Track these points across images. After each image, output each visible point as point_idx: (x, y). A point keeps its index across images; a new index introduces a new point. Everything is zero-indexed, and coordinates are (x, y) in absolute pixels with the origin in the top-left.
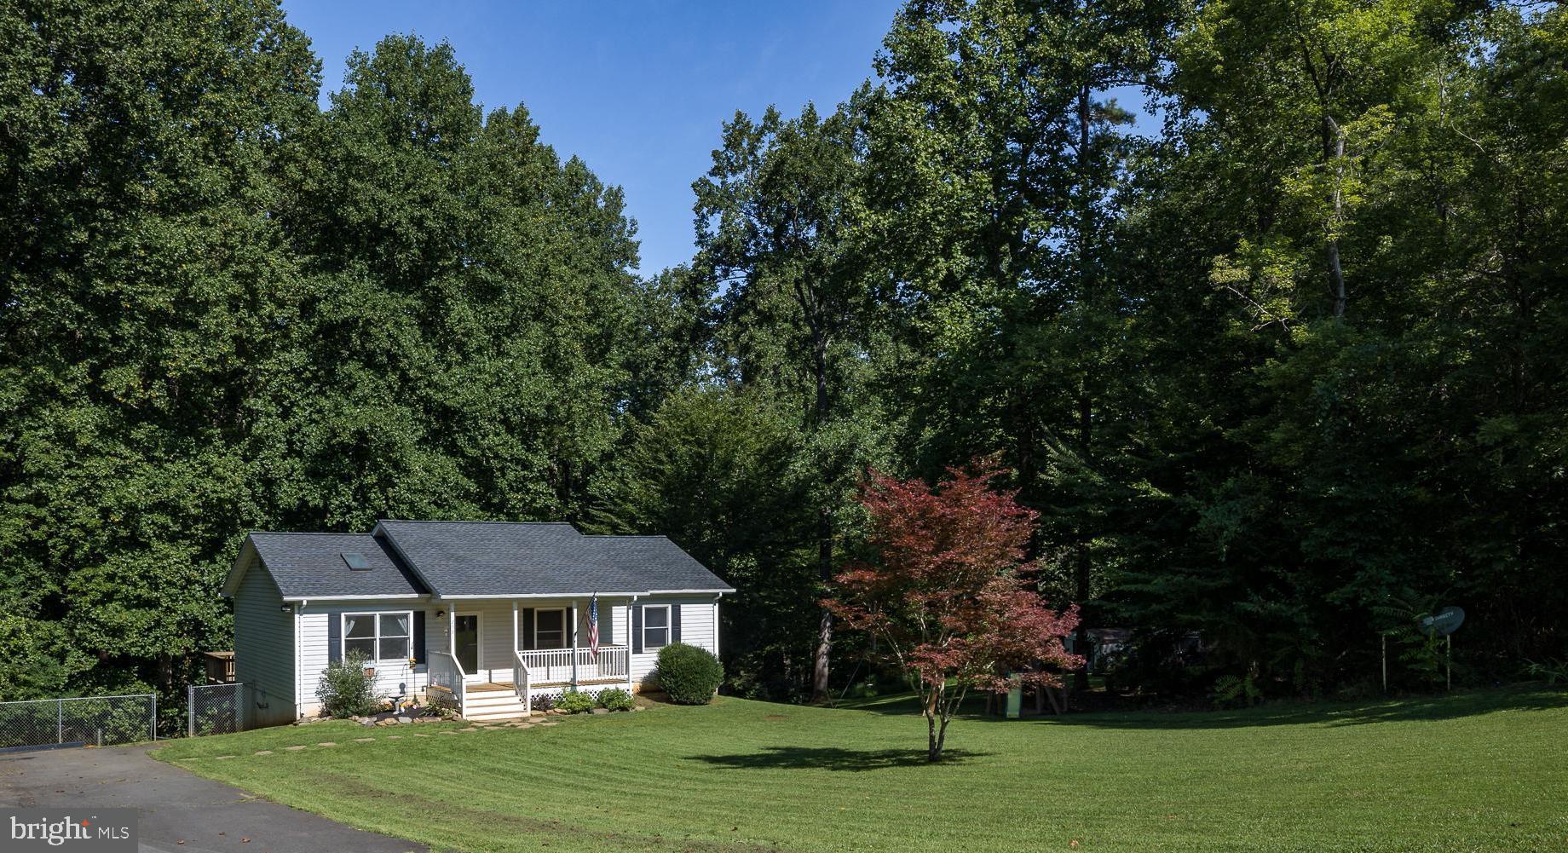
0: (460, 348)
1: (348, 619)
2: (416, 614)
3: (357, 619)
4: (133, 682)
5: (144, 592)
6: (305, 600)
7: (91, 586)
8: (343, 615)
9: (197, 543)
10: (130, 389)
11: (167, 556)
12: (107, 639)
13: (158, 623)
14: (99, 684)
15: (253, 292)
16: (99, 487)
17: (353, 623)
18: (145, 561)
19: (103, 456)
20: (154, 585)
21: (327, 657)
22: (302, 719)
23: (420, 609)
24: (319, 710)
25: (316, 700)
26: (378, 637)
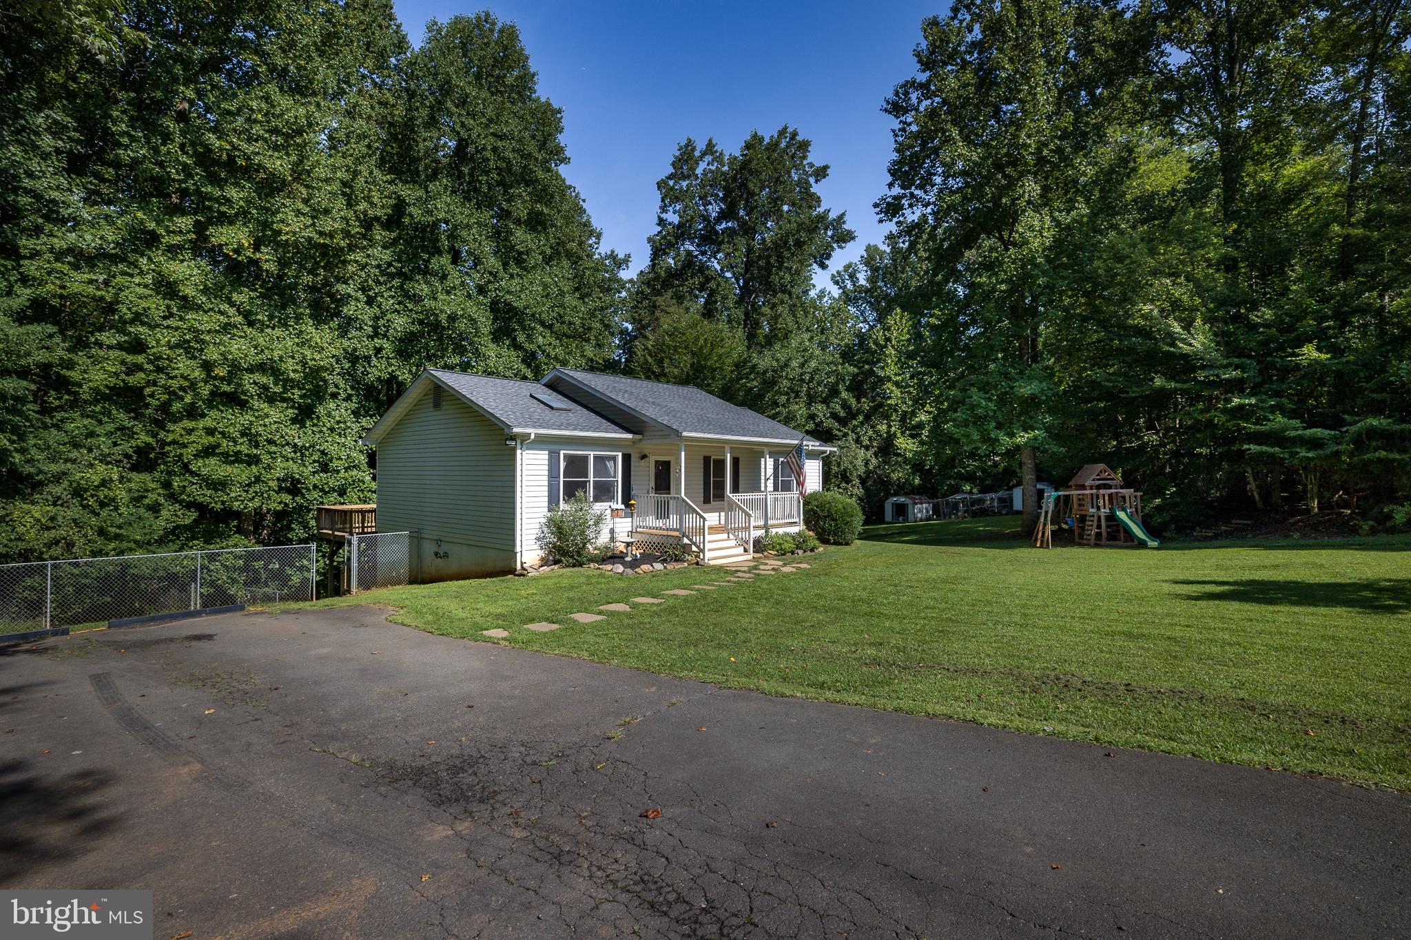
1: (566, 458)
2: (624, 456)
3: (574, 458)
4: (229, 536)
5: (244, 449)
6: (533, 433)
7: (193, 438)
8: (562, 453)
9: (293, 407)
11: (267, 416)
12: (209, 493)
13: (258, 479)
14: (193, 538)
16: (203, 342)
17: (570, 462)
18: (247, 418)
19: (205, 312)
20: (254, 441)
21: (546, 499)
22: (523, 568)
23: (627, 451)
24: (538, 558)
25: (536, 547)
26: (591, 478)
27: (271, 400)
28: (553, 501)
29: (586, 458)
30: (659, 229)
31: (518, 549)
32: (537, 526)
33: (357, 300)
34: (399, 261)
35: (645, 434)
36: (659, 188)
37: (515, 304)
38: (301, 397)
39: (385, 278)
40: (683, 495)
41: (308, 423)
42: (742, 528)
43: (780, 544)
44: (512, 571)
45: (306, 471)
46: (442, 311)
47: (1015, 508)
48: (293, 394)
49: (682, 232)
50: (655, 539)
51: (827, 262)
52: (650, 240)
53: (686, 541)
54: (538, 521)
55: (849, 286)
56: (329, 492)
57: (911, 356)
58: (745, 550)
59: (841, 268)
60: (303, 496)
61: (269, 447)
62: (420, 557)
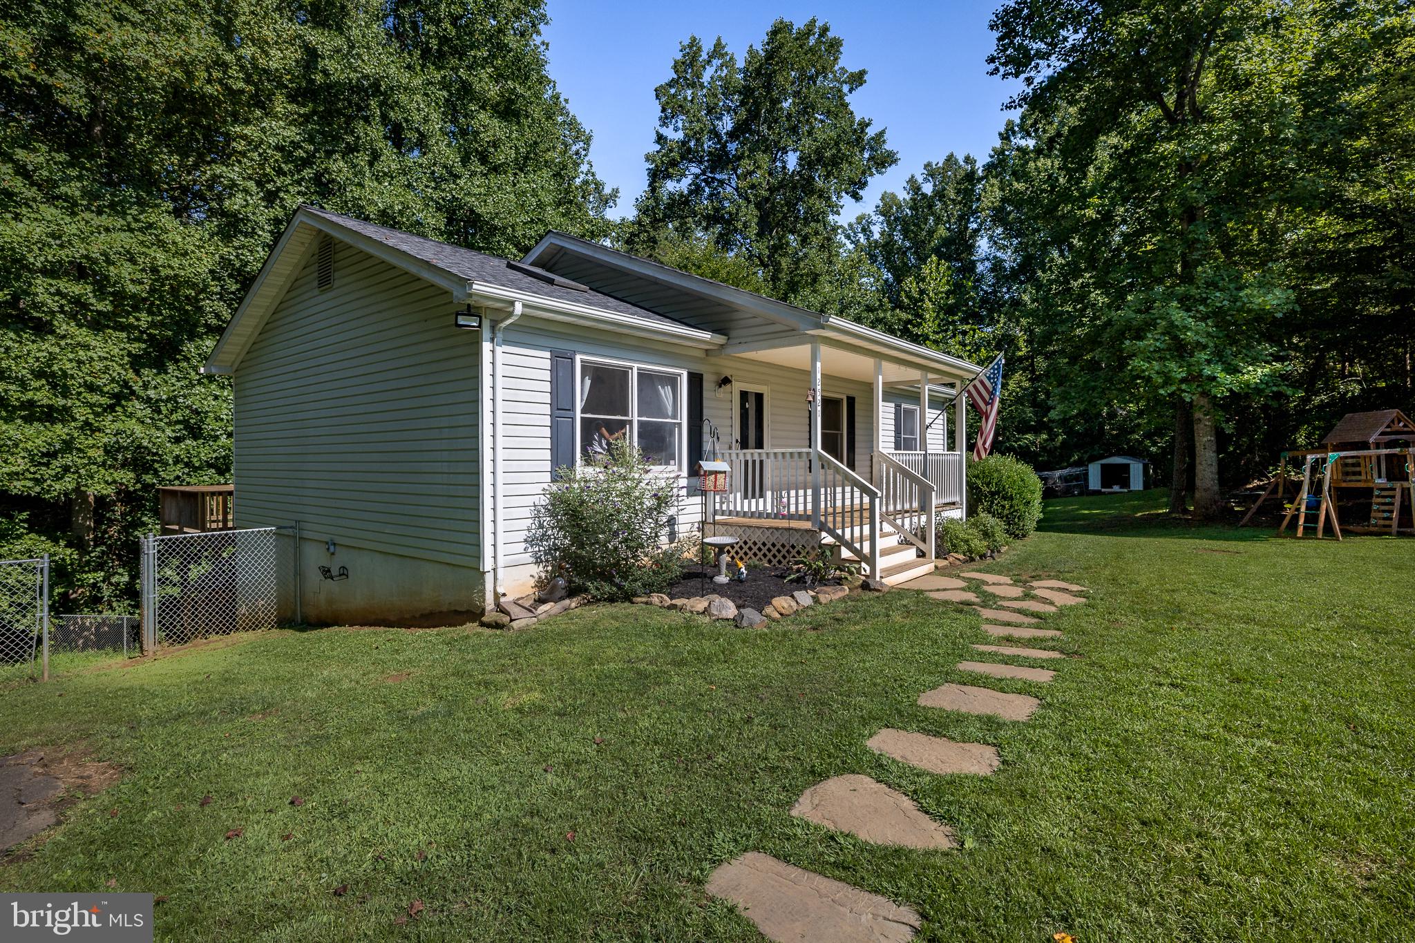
1: (586, 370)
2: (690, 374)
3: (600, 374)
6: (519, 301)
8: (578, 358)
17: (593, 379)
21: (547, 455)
22: (500, 609)
23: (697, 368)
24: (532, 582)
25: (528, 557)
26: (635, 416)
27: (98, 324)
28: (561, 457)
29: (623, 374)
30: (658, 147)
31: (488, 565)
32: (526, 512)
33: (246, 191)
34: (311, 140)
35: (733, 333)
36: (657, 97)
37: (479, 211)
38: (153, 325)
39: (291, 166)
40: (819, 448)
41: (171, 367)
42: (900, 512)
43: (966, 541)
44: (474, 614)
45: (159, 437)
46: (371, 202)
47: (1091, 487)
48: (138, 319)
49: (686, 153)
50: (757, 536)
51: (861, 193)
52: (648, 158)
53: (827, 539)
54: (529, 501)
55: (862, 240)
56: (200, 468)
57: (950, 310)
58: (921, 554)
59: (853, 220)
60: (156, 472)
61: (88, 396)
62: (299, 573)
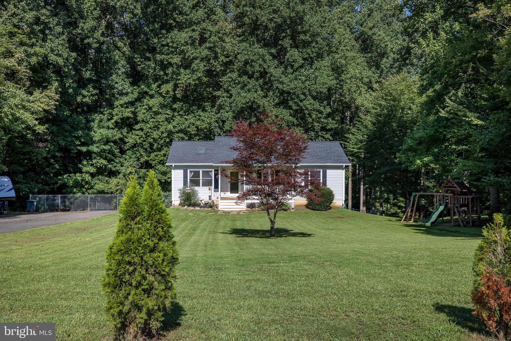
0: (292, 66)
1: (191, 172)
2: (215, 170)
3: (194, 172)
6: (173, 165)
8: (188, 170)
10: (168, 91)
15: (216, 53)
17: (193, 173)
21: (183, 185)
23: (217, 169)
24: (179, 203)
25: (179, 200)
26: (201, 178)
29: (199, 171)
